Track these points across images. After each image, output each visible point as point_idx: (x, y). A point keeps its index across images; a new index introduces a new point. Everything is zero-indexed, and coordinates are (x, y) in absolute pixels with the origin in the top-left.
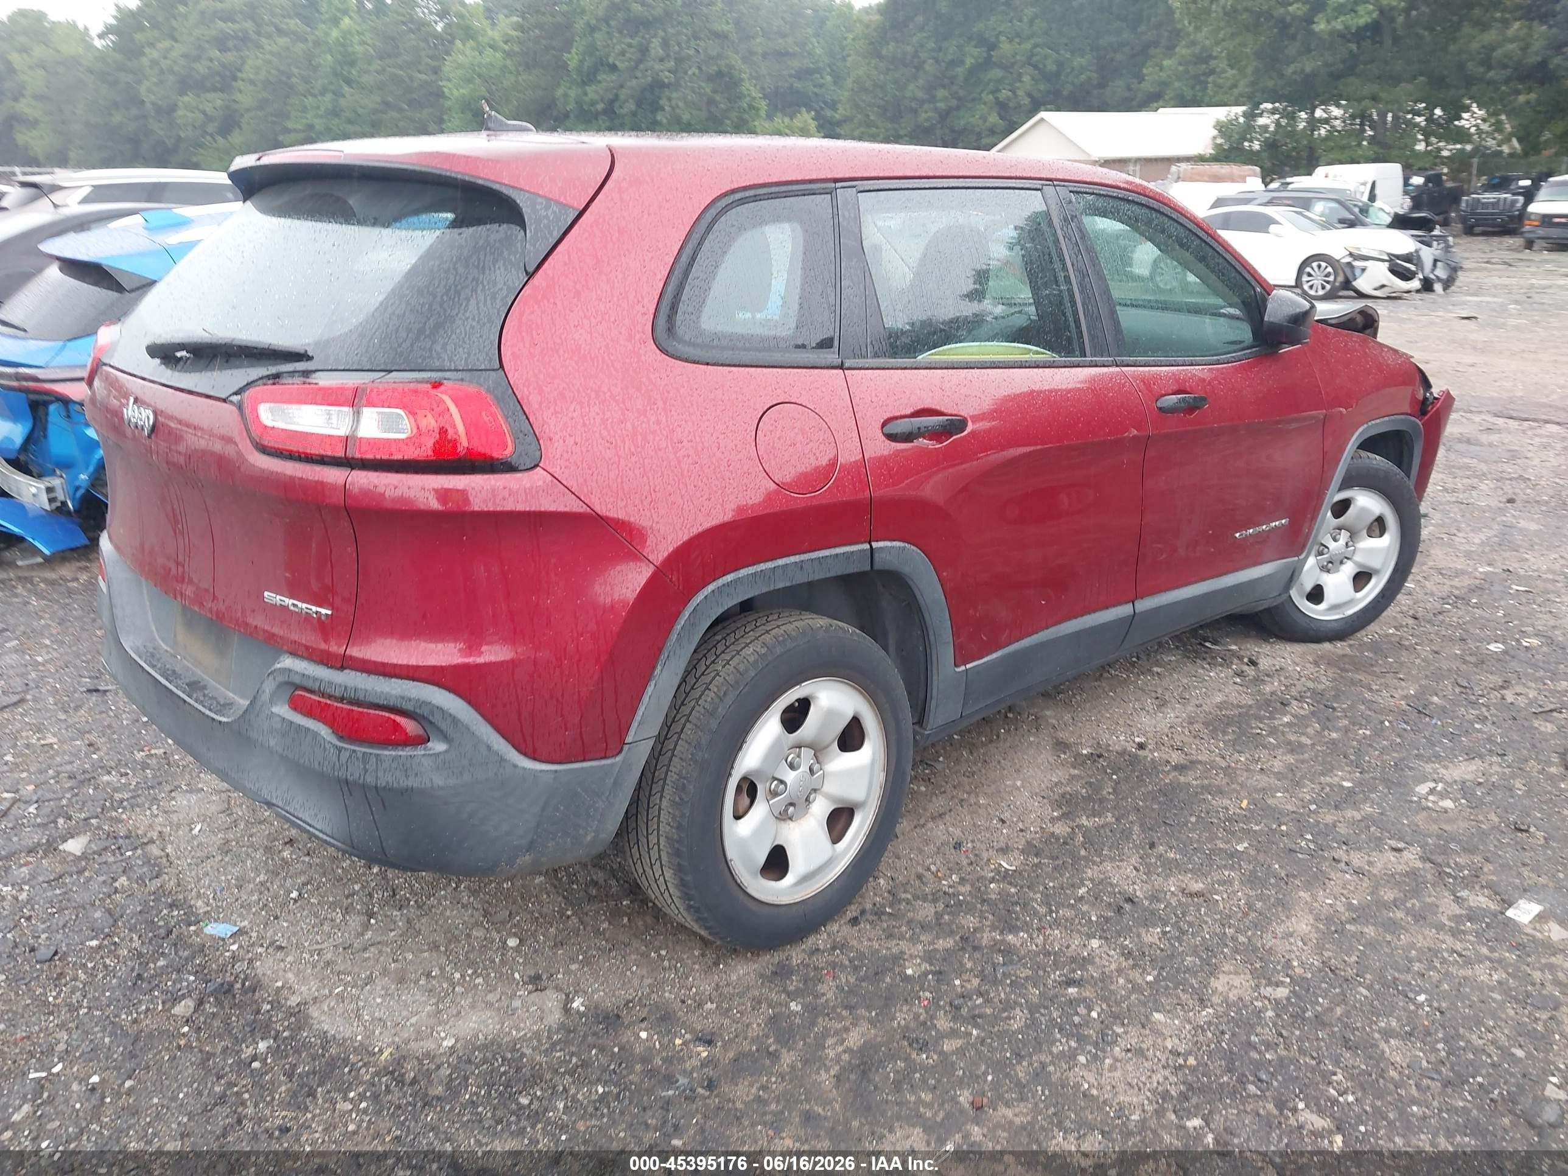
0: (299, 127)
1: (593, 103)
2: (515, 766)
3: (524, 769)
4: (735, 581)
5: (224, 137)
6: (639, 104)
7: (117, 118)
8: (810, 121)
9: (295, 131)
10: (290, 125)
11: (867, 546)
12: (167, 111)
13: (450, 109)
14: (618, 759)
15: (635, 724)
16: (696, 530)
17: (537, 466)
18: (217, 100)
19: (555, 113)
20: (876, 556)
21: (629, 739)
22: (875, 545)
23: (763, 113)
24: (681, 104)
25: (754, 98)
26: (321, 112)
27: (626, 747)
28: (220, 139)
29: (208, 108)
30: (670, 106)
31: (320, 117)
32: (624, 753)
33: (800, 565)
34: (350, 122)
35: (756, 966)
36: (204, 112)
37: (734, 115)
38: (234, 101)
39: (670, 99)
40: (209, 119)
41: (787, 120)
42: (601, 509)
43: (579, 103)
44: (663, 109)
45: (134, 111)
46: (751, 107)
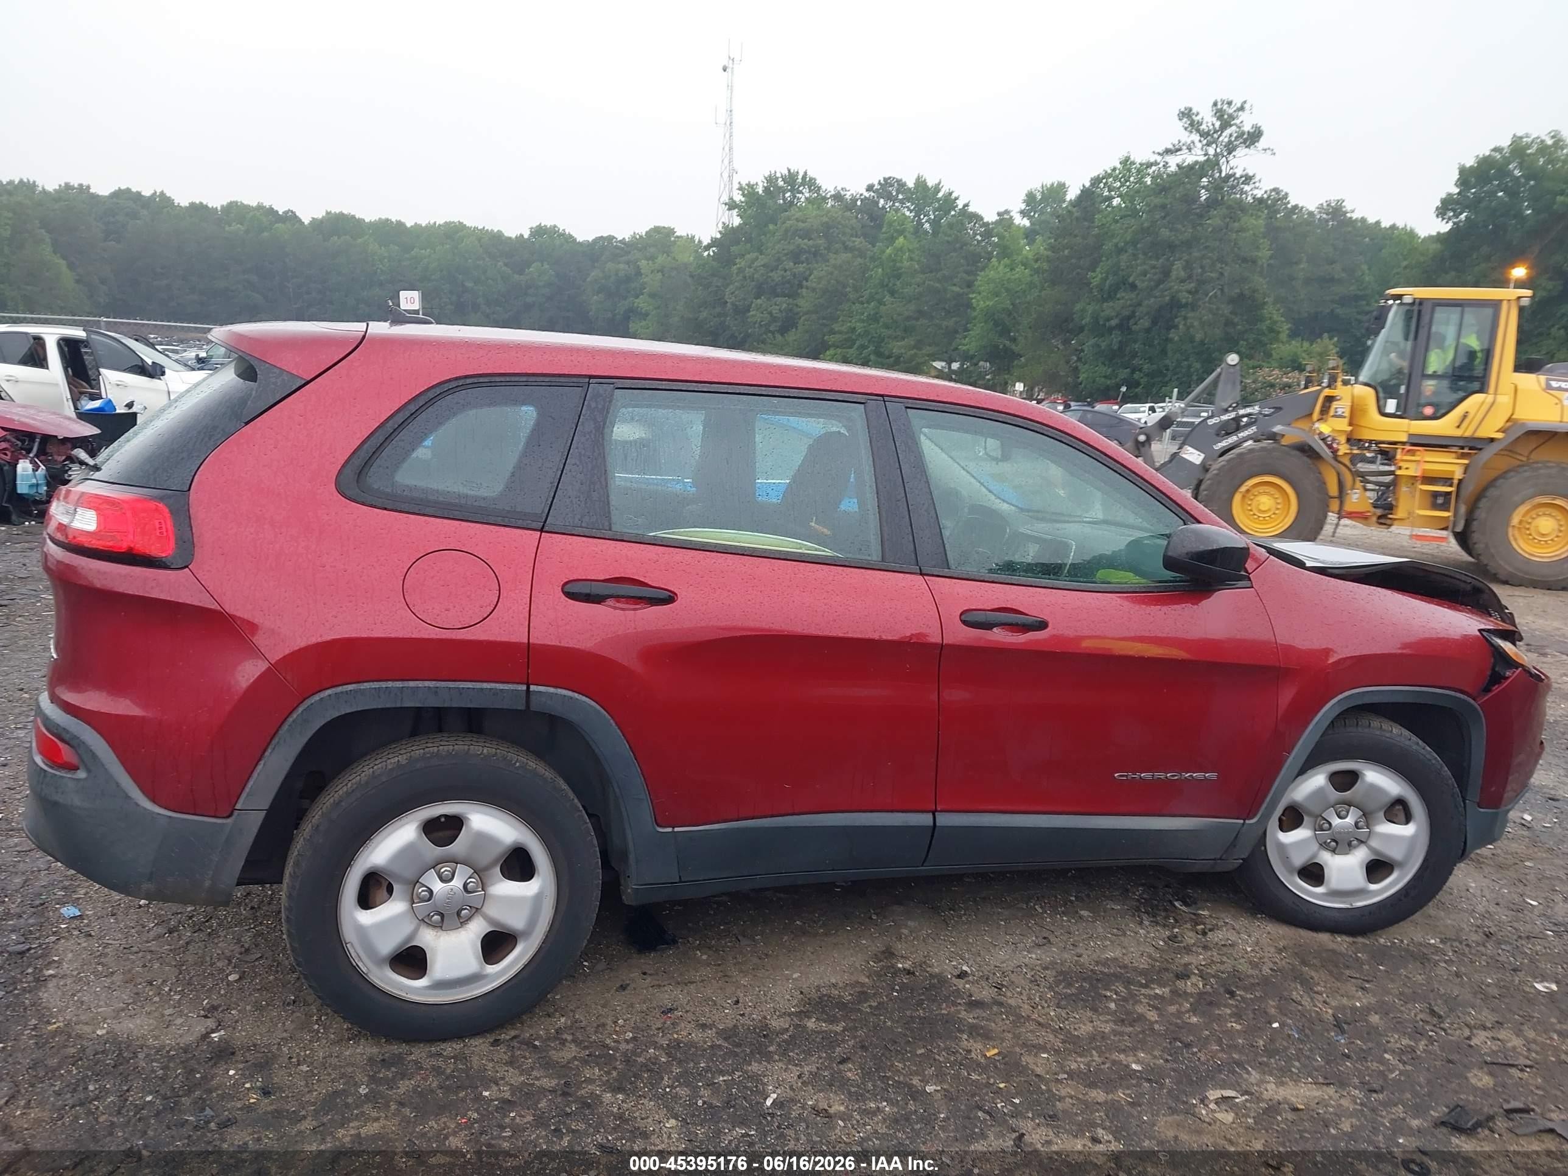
0: (844, 329)
1: (1108, 319)
2: (137, 805)
3: (145, 809)
4: (355, 691)
5: (782, 335)
6: (1154, 322)
7: (704, 314)
8: (1331, 347)
9: (840, 332)
10: (836, 327)
11: (524, 687)
12: (742, 311)
13: (975, 318)
14: (229, 821)
15: (244, 795)
16: (314, 640)
17: (187, 567)
18: (783, 303)
19: (1071, 326)
20: (533, 698)
21: (238, 806)
22: (533, 688)
23: (1283, 336)
24: (1196, 323)
25: (1276, 322)
26: (864, 317)
27: (236, 813)
28: (779, 337)
29: (775, 310)
30: (1185, 325)
31: (863, 321)
32: (234, 817)
33: (435, 691)
34: (887, 327)
35: (375, 1050)
36: (770, 313)
37: (1251, 337)
38: (797, 305)
39: (1185, 318)
40: (774, 319)
41: (1306, 345)
42: (230, 608)
43: (1096, 319)
44: (1176, 327)
45: (718, 310)
46: (1271, 330)
